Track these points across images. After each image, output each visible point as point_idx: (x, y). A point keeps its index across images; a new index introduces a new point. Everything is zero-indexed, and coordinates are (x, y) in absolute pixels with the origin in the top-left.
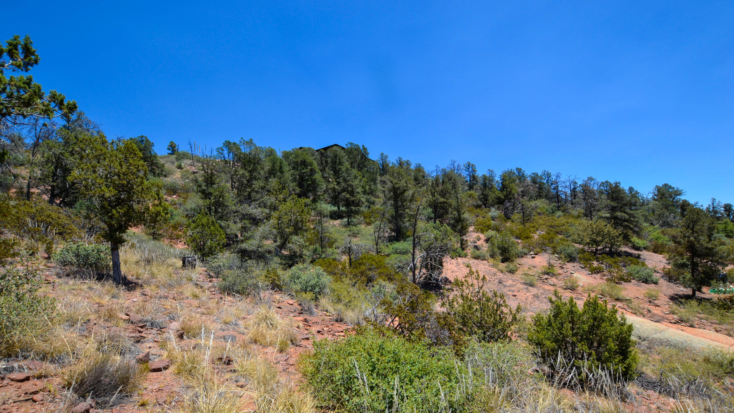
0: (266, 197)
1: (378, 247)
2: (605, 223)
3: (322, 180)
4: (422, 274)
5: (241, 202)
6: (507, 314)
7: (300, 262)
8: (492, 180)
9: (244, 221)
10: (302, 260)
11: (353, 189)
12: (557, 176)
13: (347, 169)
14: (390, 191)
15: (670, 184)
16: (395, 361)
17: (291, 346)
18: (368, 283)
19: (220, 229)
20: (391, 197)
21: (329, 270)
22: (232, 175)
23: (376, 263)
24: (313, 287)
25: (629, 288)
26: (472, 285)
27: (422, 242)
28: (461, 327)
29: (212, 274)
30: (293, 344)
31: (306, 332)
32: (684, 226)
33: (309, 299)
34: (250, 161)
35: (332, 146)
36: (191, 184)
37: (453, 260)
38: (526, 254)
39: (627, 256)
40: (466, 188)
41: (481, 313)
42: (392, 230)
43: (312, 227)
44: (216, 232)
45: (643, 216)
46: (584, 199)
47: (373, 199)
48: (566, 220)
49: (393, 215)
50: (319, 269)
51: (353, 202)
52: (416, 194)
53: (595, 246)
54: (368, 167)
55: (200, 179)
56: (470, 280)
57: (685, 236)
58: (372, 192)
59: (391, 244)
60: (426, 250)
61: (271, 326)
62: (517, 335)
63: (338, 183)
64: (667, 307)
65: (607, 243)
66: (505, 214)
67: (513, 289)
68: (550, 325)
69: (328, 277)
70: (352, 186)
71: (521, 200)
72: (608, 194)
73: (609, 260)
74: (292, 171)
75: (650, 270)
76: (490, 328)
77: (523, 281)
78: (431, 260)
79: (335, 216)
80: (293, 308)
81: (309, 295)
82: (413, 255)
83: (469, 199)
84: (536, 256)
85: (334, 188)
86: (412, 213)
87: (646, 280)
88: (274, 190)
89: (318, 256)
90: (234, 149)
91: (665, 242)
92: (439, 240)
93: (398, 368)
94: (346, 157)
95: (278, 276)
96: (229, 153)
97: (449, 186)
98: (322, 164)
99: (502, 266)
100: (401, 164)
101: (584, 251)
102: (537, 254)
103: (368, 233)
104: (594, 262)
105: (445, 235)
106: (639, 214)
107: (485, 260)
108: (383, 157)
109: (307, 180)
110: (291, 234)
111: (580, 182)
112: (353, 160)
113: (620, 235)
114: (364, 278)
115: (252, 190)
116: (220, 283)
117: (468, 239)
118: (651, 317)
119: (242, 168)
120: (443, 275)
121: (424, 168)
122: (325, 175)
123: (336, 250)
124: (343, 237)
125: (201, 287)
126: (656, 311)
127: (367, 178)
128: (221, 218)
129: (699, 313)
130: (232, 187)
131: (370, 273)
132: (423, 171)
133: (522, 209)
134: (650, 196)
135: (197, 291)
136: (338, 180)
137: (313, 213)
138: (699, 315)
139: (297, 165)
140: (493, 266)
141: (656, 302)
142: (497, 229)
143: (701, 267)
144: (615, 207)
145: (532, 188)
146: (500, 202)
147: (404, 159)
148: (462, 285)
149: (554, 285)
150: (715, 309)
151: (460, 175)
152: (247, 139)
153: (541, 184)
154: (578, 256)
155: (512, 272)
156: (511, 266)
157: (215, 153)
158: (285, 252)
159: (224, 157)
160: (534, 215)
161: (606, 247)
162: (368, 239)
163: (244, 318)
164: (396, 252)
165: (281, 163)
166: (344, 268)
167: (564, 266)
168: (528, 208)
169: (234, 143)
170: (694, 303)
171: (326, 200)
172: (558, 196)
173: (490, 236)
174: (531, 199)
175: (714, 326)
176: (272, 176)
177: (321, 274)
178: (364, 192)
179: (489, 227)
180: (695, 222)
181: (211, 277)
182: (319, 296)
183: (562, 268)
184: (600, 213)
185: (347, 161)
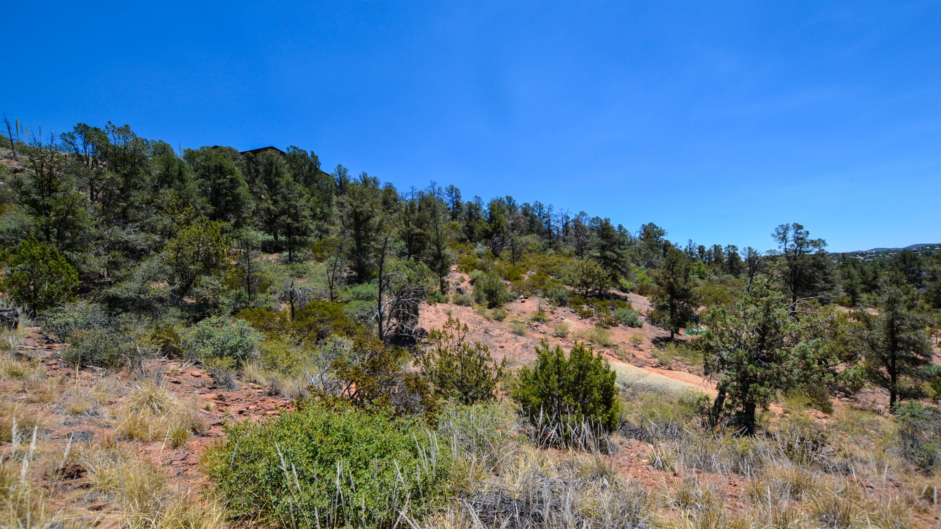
0: (154, 217)
1: (333, 291)
2: (596, 263)
3: (250, 196)
4: (391, 325)
5: (109, 223)
6: (491, 369)
7: (215, 314)
8: (478, 209)
9: (113, 253)
10: (216, 310)
11: (297, 212)
12: (549, 209)
13: (288, 184)
14: (349, 217)
15: (654, 223)
16: (346, 440)
17: (193, 436)
18: (318, 340)
19: (68, 265)
20: (351, 225)
21: (261, 323)
22: (92, 180)
23: (331, 312)
24: (233, 350)
25: (616, 332)
26: (451, 337)
27: (392, 284)
28: (439, 389)
29: (52, 336)
30: (196, 433)
31: (220, 414)
32: (665, 267)
33: (226, 366)
34: (124, 160)
35: (266, 149)
36: (10, 190)
37: (431, 307)
38: (515, 298)
39: (615, 299)
40: (449, 217)
41: (462, 370)
42: (352, 269)
43: (234, 263)
44: (60, 269)
45: (631, 256)
46: (576, 236)
47: (326, 226)
48: (557, 259)
49: (353, 248)
50: (241, 323)
51: (298, 229)
52: (385, 222)
53: (585, 288)
54: (320, 182)
55: (28, 182)
56: (449, 332)
57: (666, 278)
58: (324, 217)
59: (351, 288)
60: (397, 295)
61: (159, 411)
62: (504, 392)
63: (275, 202)
64: (649, 350)
65: (596, 284)
66: (493, 251)
67: (500, 339)
68: (536, 377)
69: (258, 334)
70: (296, 208)
71: (511, 234)
72: (599, 232)
73: (599, 304)
74: (201, 180)
75: (636, 312)
76: (472, 388)
77: (511, 330)
78: (403, 307)
79: (268, 248)
80: (199, 382)
81: (228, 361)
82: (380, 301)
83: (452, 231)
84: (526, 300)
85: (268, 209)
86: (379, 247)
87: (632, 323)
88: (169, 206)
89: (244, 305)
90: (96, 138)
91: (649, 284)
92: (413, 281)
93: (349, 449)
94: (287, 166)
95: (175, 336)
96: (86, 144)
97: (428, 214)
98: (250, 173)
99: (489, 312)
100: (366, 182)
101: (575, 294)
102: (526, 298)
103: (319, 272)
104: (584, 306)
105: (421, 275)
106: (627, 253)
107: (469, 305)
108: (341, 171)
109: (226, 195)
110: (199, 273)
111: (572, 217)
112: (296, 171)
113: (609, 276)
114: (313, 334)
115: (128, 206)
116: (67, 351)
117: (450, 280)
118: (635, 362)
119: (110, 169)
120: (418, 326)
121: (396, 189)
122: (255, 190)
123: (271, 296)
124: (281, 278)
125: (29, 359)
126: (640, 355)
127: (318, 198)
128: (70, 247)
129: (676, 355)
130: (92, 198)
131: (322, 327)
132: (395, 193)
133: (512, 245)
134: (638, 235)
135: (19, 366)
136: (274, 197)
137: (235, 243)
138: (676, 358)
139: (209, 172)
140: (479, 313)
141: (640, 346)
142: (484, 270)
143: (679, 308)
144: (605, 246)
145: (522, 221)
146: (487, 236)
147: (370, 175)
148: (440, 337)
149: (544, 333)
150: (689, 350)
151: (441, 200)
152: (120, 124)
153: (533, 217)
154: (569, 299)
155: (499, 319)
156: (499, 312)
157: (59, 142)
158: (189, 300)
159: (76, 149)
160: (525, 253)
161: (596, 289)
162: (319, 281)
163: (111, 403)
164: (358, 297)
165: (180, 167)
166: (283, 321)
167: (555, 311)
168: (519, 244)
169: (96, 129)
170: (672, 345)
171: (257, 225)
172: (550, 231)
173: (475, 277)
174: (521, 233)
175: (688, 367)
176: (166, 186)
177: (246, 330)
178: (314, 217)
179: (474, 266)
180: (674, 263)
181: (49, 341)
182: (242, 362)
183: (552, 313)
184: (591, 252)
185: (289, 172)
